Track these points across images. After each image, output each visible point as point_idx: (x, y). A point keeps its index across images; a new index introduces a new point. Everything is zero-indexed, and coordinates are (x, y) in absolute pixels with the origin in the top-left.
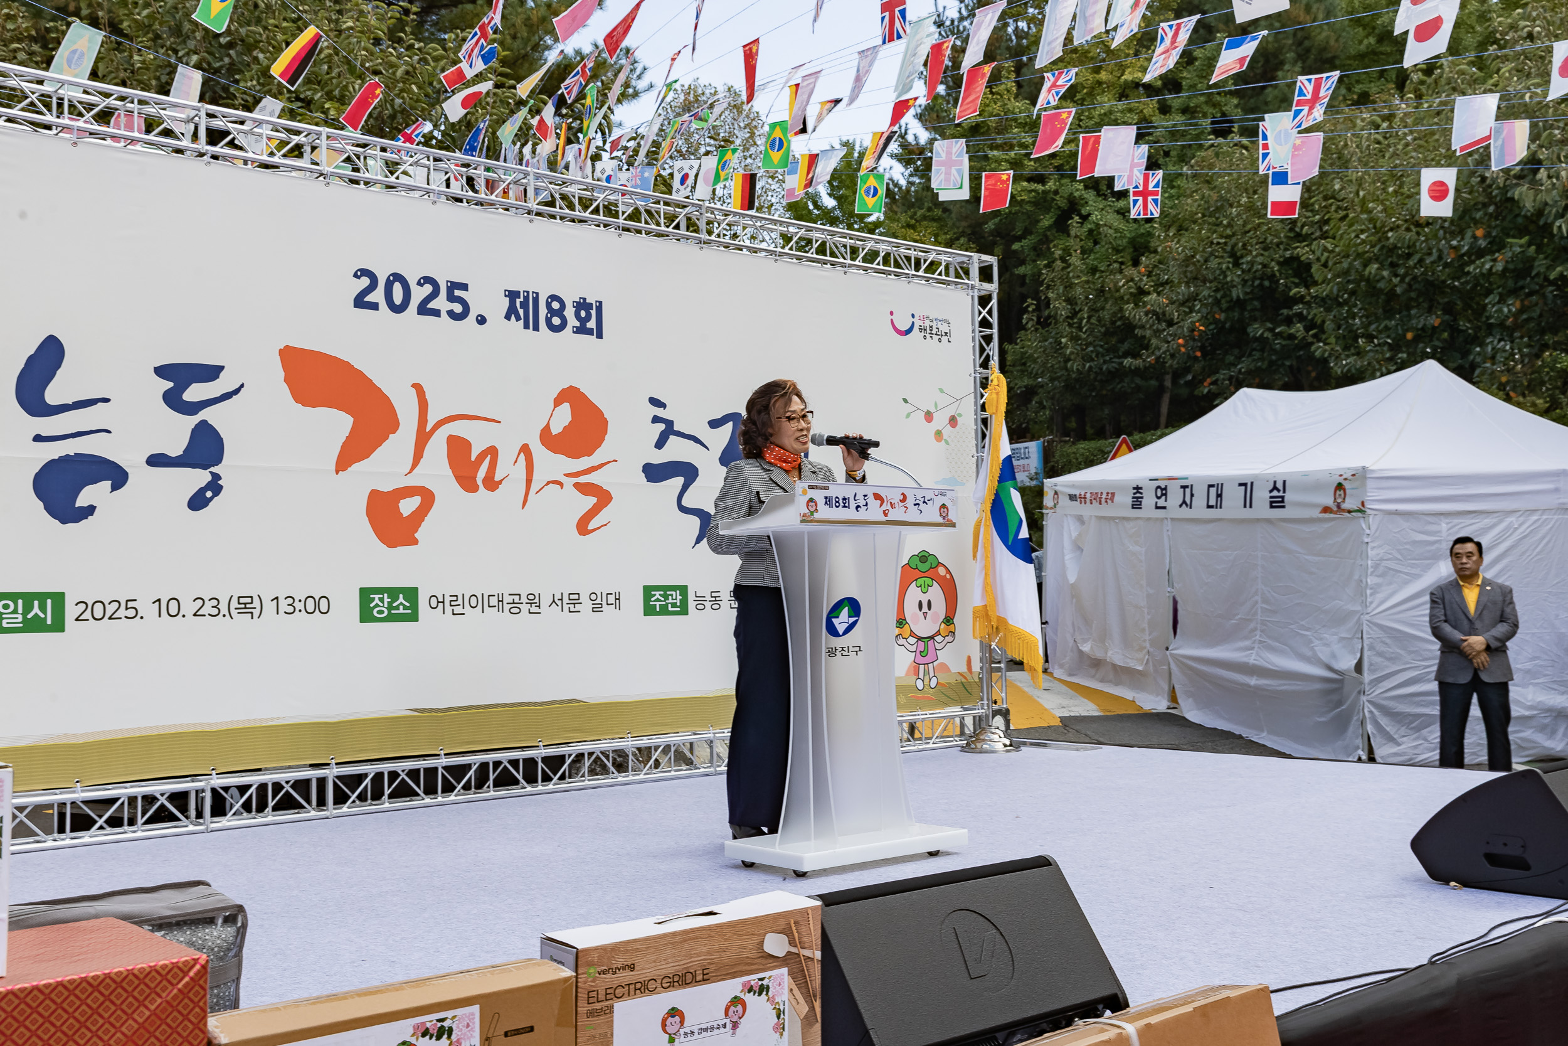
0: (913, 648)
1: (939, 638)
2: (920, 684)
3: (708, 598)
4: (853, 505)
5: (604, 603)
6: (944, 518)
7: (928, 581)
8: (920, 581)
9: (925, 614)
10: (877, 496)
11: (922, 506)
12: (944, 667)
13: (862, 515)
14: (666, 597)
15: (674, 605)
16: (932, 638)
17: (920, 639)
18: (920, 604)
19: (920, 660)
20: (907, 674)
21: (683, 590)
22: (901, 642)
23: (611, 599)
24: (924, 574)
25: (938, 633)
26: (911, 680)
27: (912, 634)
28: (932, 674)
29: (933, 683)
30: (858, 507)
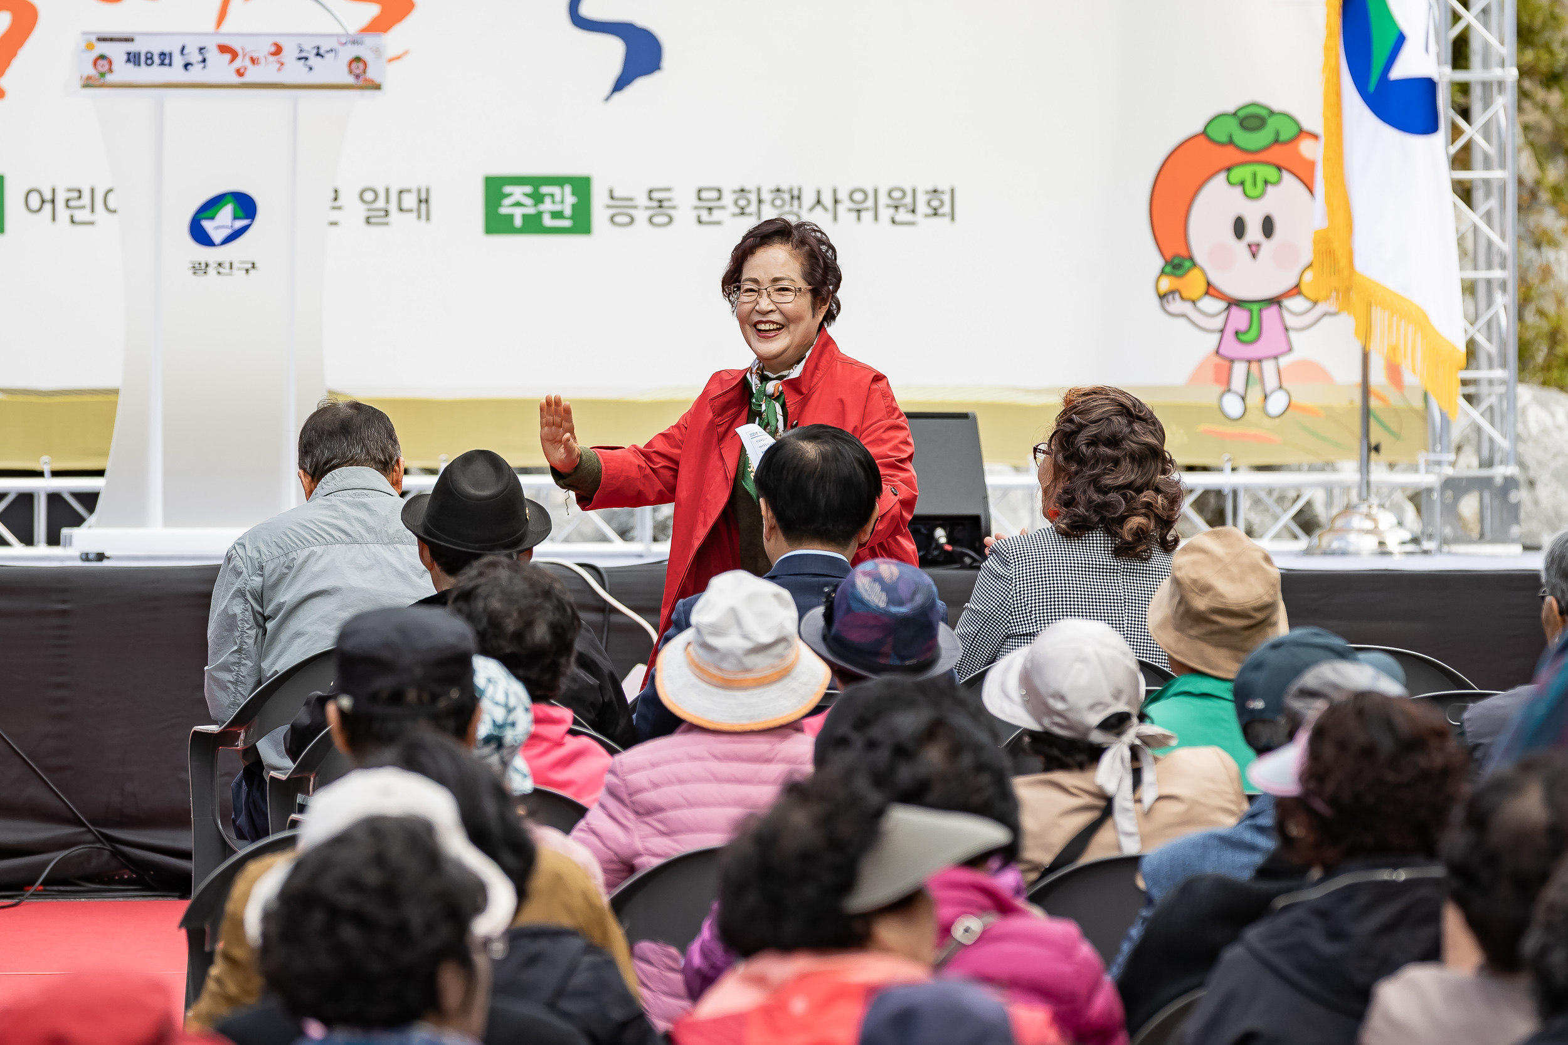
0: (1218, 323)
1: (1295, 304)
2: (1233, 407)
3: (642, 200)
4: (178, 61)
5: (393, 207)
6: (357, 76)
7: (1271, 173)
8: (1237, 174)
9: (1254, 250)
10: (223, 49)
11: (314, 61)
12: (1313, 371)
13: (196, 74)
14: (538, 198)
15: (557, 215)
16: (1275, 301)
17: (1234, 303)
18: (1239, 227)
19: (1231, 348)
20: (1196, 377)
21: (581, 186)
22: (1176, 305)
23: (410, 201)
24: (1253, 156)
25: (1296, 290)
26: (1209, 393)
27: (1210, 290)
28: (1271, 381)
29: (1277, 403)
30: (187, 66)
